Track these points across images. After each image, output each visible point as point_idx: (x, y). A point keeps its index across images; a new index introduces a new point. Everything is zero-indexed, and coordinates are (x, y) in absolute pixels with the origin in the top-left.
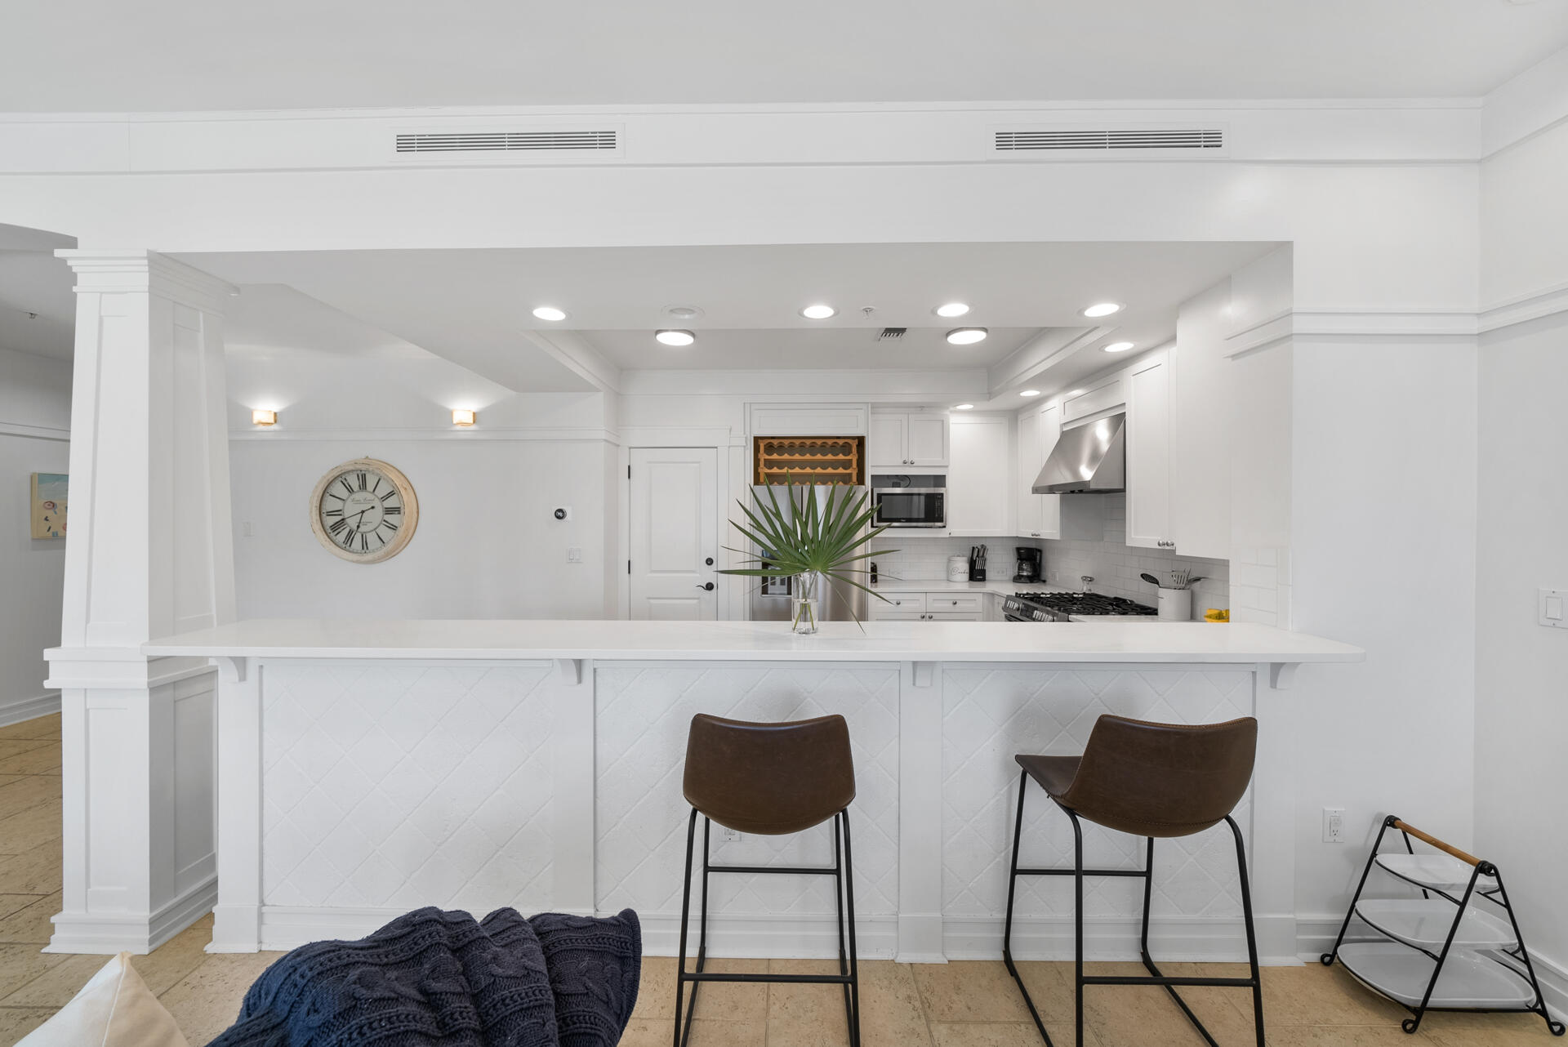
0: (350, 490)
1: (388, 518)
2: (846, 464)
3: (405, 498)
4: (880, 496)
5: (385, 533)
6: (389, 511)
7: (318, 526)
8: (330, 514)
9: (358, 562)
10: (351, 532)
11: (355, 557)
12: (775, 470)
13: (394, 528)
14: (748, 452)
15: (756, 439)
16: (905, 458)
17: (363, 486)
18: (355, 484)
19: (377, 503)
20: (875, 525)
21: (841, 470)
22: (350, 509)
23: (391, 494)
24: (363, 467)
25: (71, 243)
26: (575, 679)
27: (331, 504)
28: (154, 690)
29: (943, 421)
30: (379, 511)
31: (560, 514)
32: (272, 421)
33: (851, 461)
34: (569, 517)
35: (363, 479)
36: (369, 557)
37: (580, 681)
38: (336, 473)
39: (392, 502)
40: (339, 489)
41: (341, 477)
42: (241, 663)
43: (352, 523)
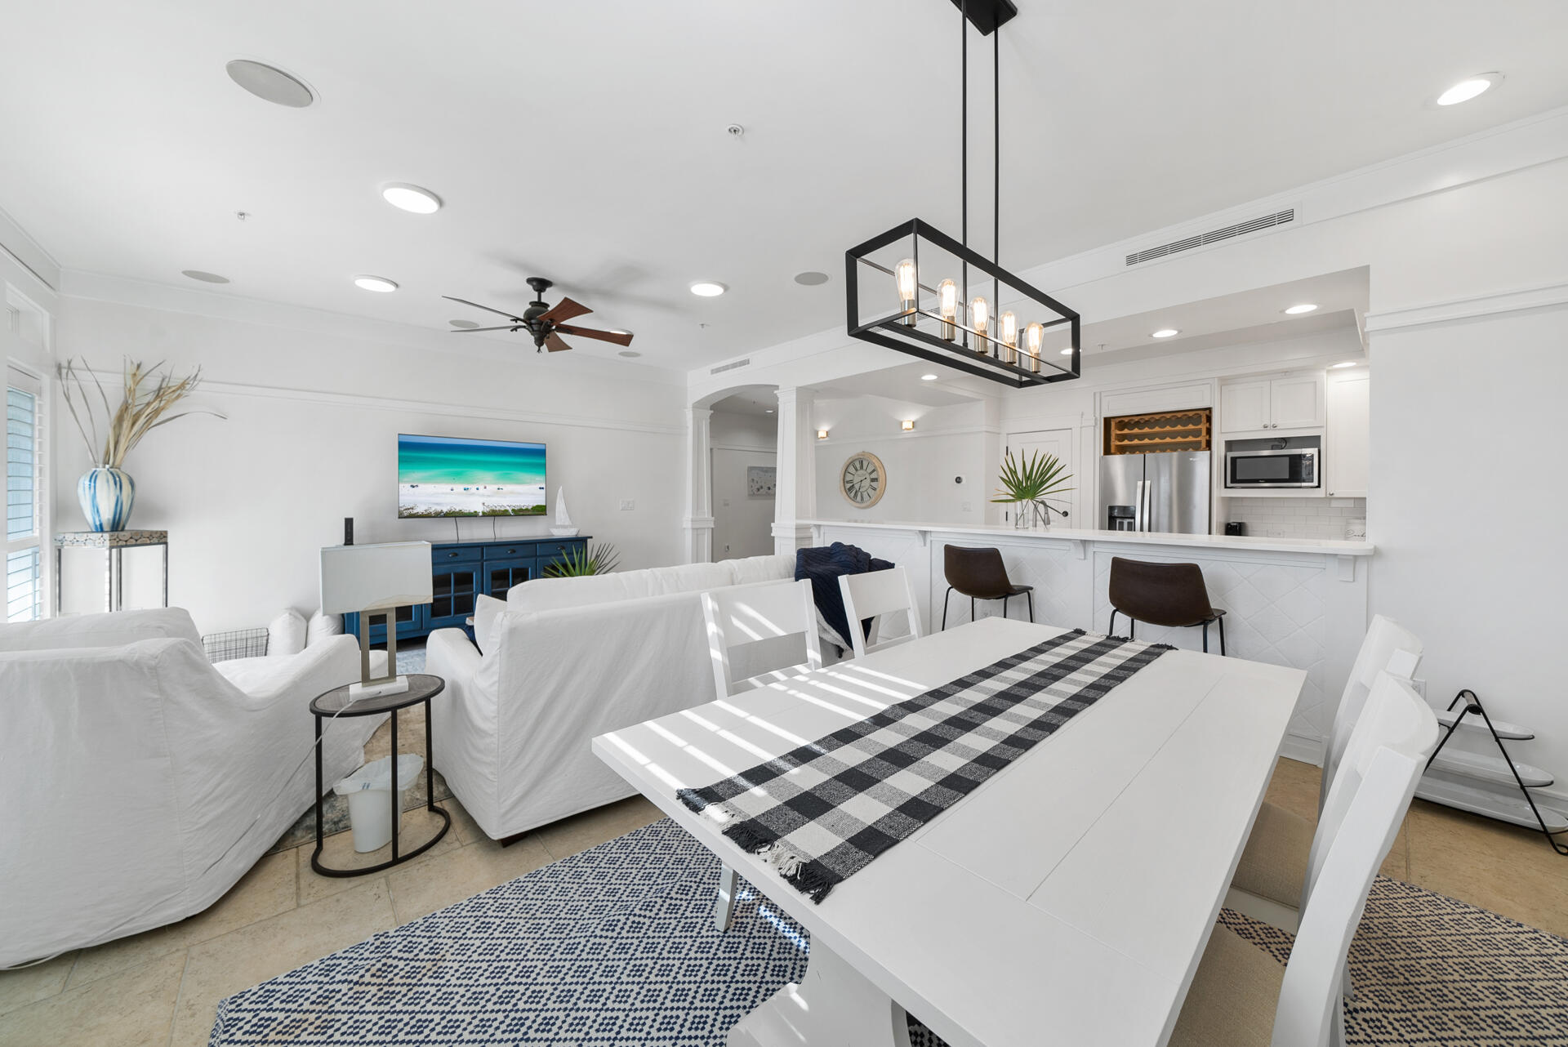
0: (857, 470)
1: (872, 483)
2: (1197, 433)
3: (880, 474)
4: (1234, 460)
5: (870, 491)
6: (874, 480)
7: (843, 488)
8: (848, 482)
9: (859, 507)
10: (856, 492)
11: (858, 505)
12: (1126, 442)
13: (875, 489)
14: (1098, 431)
15: (1107, 421)
16: (1267, 422)
17: (862, 467)
18: (858, 466)
19: (867, 476)
20: (1228, 485)
21: (1191, 439)
22: (856, 480)
23: (874, 471)
24: (862, 457)
25: (777, 387)
26: (923, 544)
27: (849, 477)
28: (797, 539)
29: (1316, 382)
30: (868, 480)
31: (958, 480)
32: (825, 436)
33: (1200, 430)
34: (964, 481)
35: (861, 463)
36: (863, 505)
37: (925, 545)
38: (850, 461)
39: (874, 476)
40: (852, 470)
41: (852, 463)
42: (818, 527)
43: (857, 487)
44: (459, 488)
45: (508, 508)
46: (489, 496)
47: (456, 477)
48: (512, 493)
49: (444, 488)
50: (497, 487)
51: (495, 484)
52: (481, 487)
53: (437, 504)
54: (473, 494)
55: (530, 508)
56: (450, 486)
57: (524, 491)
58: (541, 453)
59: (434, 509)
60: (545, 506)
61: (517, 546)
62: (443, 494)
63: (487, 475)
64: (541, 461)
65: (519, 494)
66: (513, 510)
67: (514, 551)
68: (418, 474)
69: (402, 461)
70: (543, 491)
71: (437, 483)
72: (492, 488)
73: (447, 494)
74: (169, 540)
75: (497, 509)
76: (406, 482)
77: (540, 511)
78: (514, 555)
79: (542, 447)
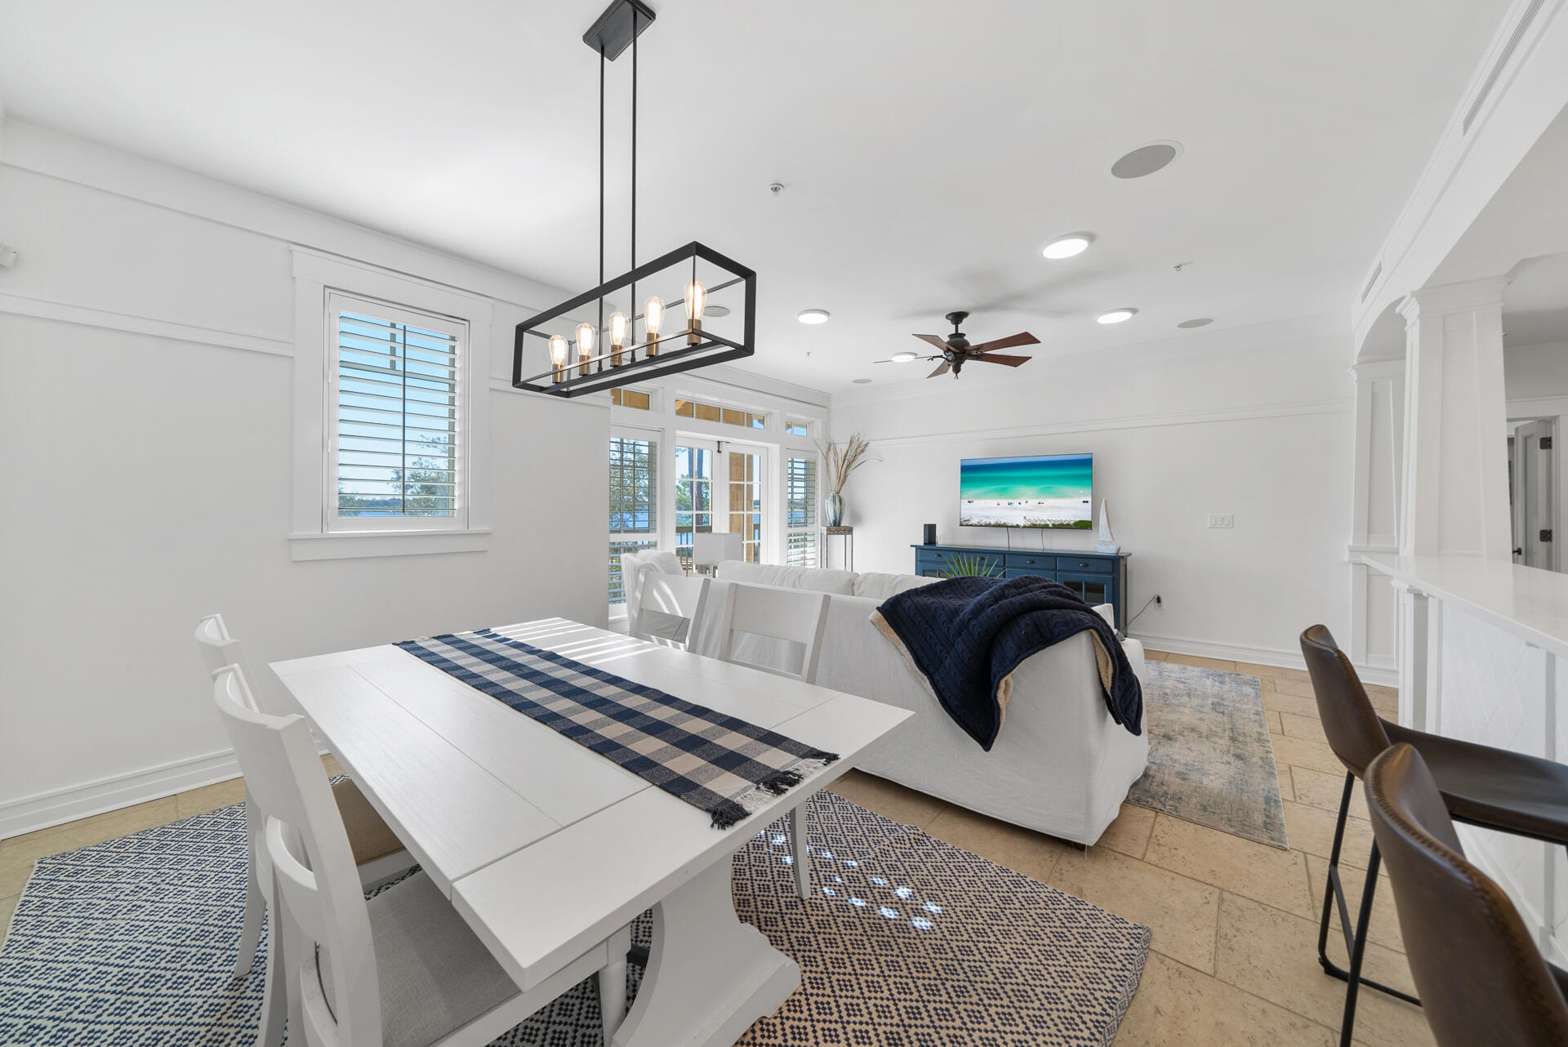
44: (1004, 502)
45: (1048, 523)
46: (1030, 510)
47: (1002, 493)
48: (1053, 507)
49: (992, 503)
50: (1037, 501)
51: (1037, 498)
52: (1023, 502)
53: (987, 517)
54: (1016, 508)
55: (1072, 523)
56: (996, 502)
57: (1069, 505)
58: (1087, 463)
59: (985, 521)
60: (1091, 522)
61: (1036, 558)
62: (991, 508)
63: (1027, 490)
64: (1086, 471)
65: (1061, 508)
66: (1053, 524)
67: (1033, 562)
68: (973, 491)
69: (963, 481)
70: (1089, 506)
71: (987, 499)
72: (1033, 502)
73: (995, 508)
74: (854, 533)
75: (1038, 523)
76: (965, 499)
77: (1084, 526)
78: (1033, 566)
79: (1088, 457)
